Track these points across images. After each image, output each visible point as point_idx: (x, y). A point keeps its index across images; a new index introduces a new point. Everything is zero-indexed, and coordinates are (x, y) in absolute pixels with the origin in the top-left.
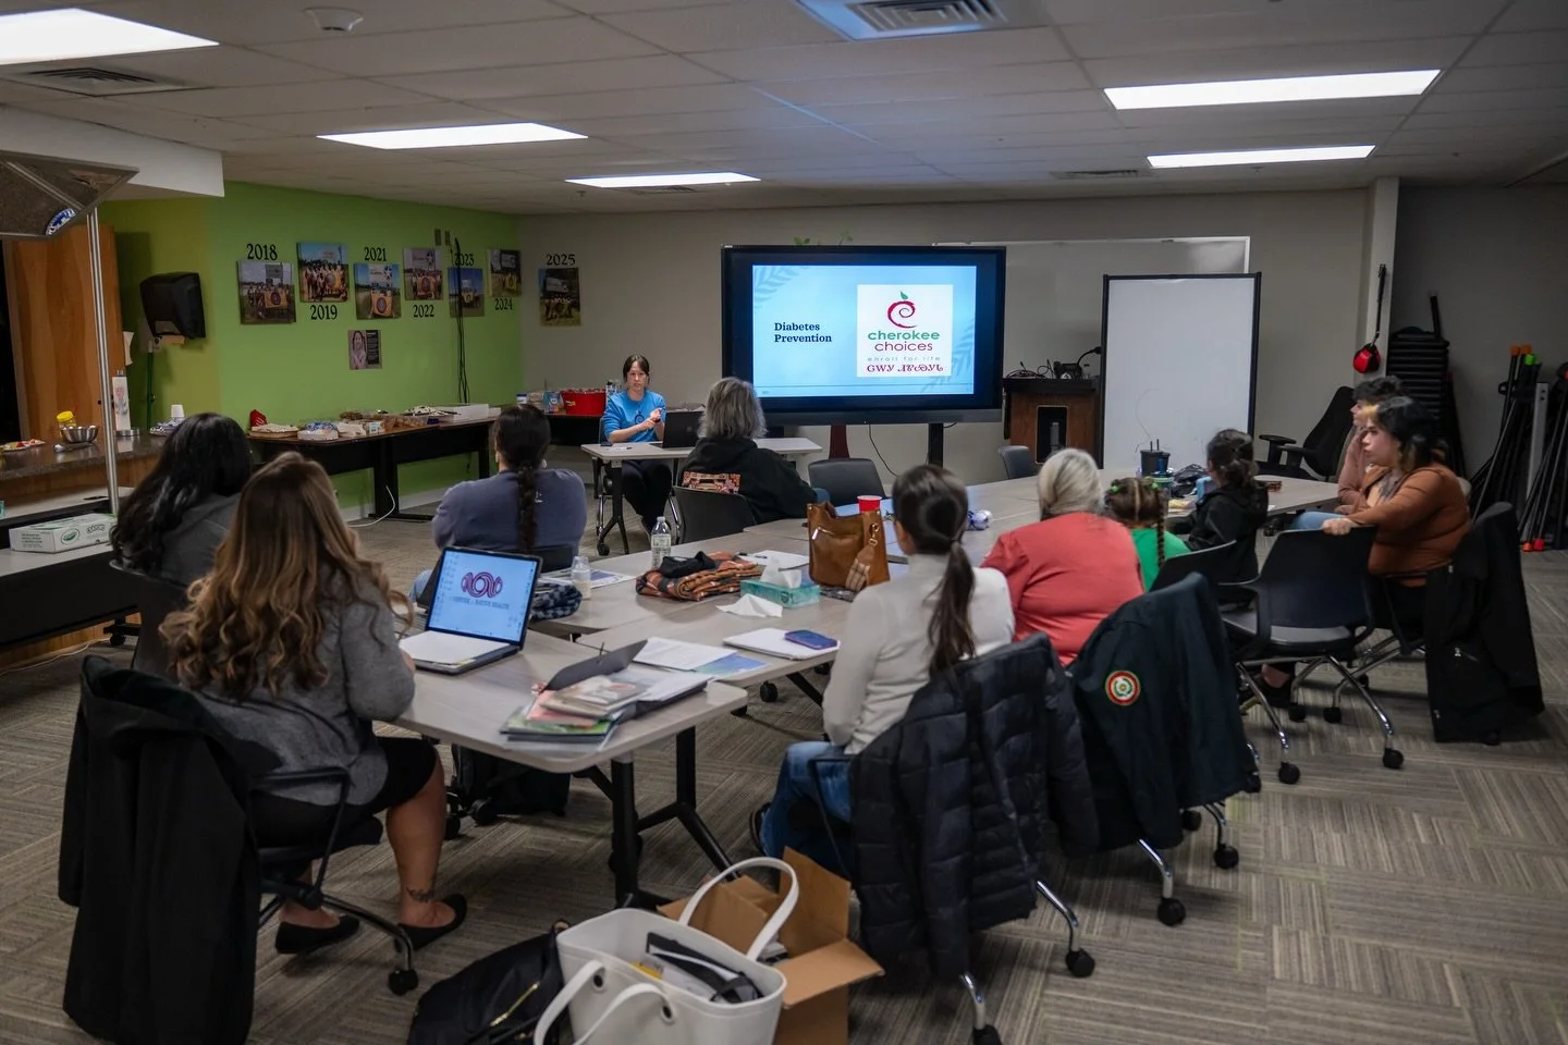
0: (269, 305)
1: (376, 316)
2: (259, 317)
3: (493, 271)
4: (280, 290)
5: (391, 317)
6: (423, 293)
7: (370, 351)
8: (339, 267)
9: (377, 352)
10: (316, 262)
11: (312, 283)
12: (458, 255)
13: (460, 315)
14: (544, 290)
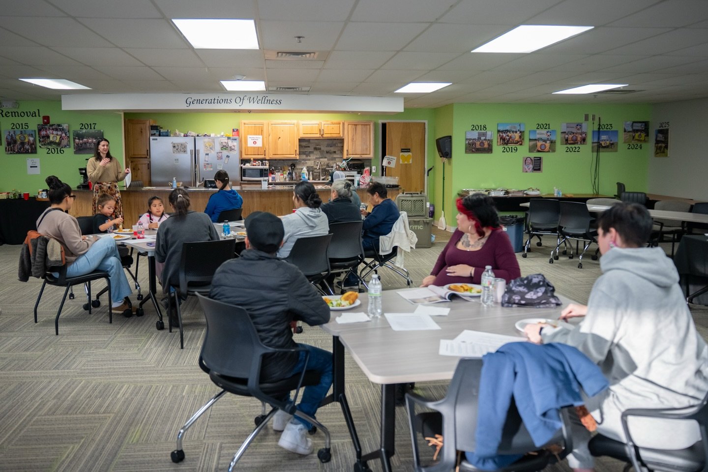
0: (478, 146)
1: (539, 151)
2: (473, 151)
3: (625, 131)
4: (484, 141)
5: (549, 151)
6: (572, 142)
7: (537, 166)
8: (518, 132)
9: (540, 166)
10: (506, 130)
11: (503, 139)
12: (600, 125)
13: (598, 151)
14: (656, 140)
